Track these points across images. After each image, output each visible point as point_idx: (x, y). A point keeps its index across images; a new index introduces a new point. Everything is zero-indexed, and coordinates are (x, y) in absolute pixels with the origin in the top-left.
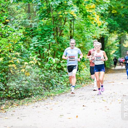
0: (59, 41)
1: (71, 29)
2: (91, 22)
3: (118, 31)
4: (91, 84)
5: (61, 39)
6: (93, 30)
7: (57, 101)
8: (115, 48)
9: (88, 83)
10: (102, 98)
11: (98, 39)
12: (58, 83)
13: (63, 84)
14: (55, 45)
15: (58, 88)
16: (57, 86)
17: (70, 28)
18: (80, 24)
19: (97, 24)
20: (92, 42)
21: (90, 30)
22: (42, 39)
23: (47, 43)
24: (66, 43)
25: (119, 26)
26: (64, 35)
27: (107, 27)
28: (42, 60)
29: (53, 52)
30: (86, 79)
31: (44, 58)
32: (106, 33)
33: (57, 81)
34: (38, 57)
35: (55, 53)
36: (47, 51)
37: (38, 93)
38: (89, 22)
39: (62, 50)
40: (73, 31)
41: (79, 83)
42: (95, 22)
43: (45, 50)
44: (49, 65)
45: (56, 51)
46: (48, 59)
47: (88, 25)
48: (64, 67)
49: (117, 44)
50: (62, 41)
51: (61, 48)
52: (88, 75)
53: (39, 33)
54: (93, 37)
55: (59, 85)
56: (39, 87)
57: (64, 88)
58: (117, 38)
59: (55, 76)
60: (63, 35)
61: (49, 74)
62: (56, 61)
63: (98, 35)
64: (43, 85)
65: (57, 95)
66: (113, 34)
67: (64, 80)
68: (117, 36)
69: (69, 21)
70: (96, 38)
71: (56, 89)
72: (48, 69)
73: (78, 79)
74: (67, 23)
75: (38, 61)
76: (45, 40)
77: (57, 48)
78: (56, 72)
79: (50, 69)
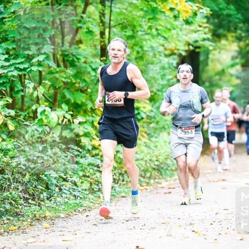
0: (68, 60)
1: (102, 27)
2: (160, 6)
3: (239, 32)
4: (160, 184)
5: (73, 55)
6: (167, 31)
7: (61, 233)
8: (229, 81)
9: (152, 181)
10: (191, 224)
11: (180, 55)
12: (64, 183)
13: (79, 184)
14: (57, 72)
15: (64, 195)
16: (60, 190)
17: (101, 24)
18: (131, 12)
19: (177, 13)
20: (162, 65)
21: (157, 29)
22: (17, 55)
23: (32, 65)
24: (87, 66)
25: (241, 18)
26: (84, 42)
27: (207, 23)
28: (17, 116)
29: (52, 91)
30: (145, 171)
31: (25, 108)
32: (204, 40)
33: (60, 177)
34: (8, 106)
35: (55, 94)
36: (35, 88)
37: (6, 210)
38: (155, 5)
39: (77, 85)
40: (109, 32)
41: (125, 183)
42: (173, 6)
43: (29, 87)
44: (40, 130)
45: (59, 88)
46: (35, 112)
47: (151, 17)
48: (82, 136)
49: (237, 70)
50: (78, 59)
51: (74, 81)
52: (150, 160)
53: (12, 35)
54: (166, 49)
55: (68, 186)
56: (11, 194)
57: (82, 196)
58: (235, 54)
59: (56, 160)
60: (80, 42)
61: (39, 155)
62: (59, 119)
63: (181, 44)
64: (21, 188)
65: (62, 215)
66: (223, 42)
67: (81, 174)
68: (237, 48)
69: (96, 3)
70: (175, 54)
71: (58, 199)
72: (37, 142)
73: (124, 170)
74: (91, 9)
75: (6, 116)
76: (29, 58)
77: (63, 80)
78: (61, 149)
79: (43, 142)
